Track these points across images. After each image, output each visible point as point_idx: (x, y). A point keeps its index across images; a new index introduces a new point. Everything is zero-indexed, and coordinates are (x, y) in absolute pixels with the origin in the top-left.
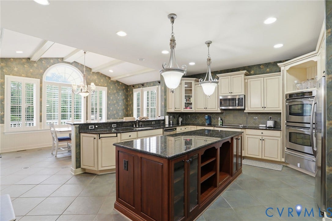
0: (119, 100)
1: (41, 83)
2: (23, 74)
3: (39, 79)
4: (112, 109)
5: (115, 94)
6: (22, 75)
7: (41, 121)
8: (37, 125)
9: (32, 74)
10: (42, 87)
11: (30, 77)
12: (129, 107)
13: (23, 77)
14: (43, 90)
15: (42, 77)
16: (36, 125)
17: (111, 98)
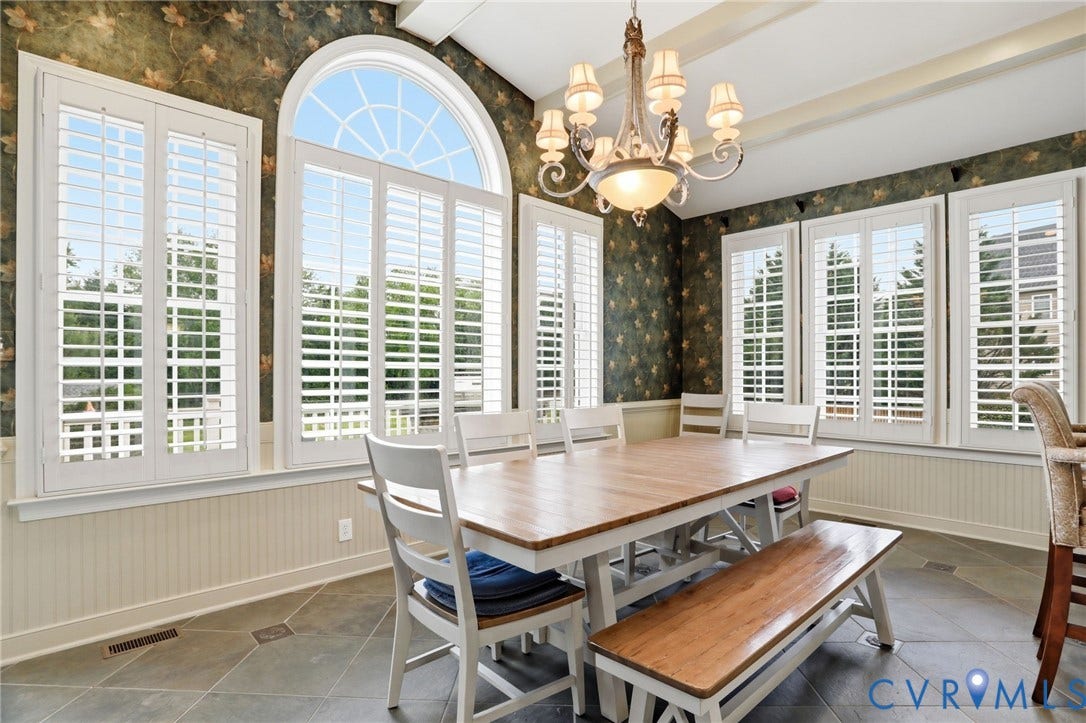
0: (648, 295)
1: (269, 148)
2: (154, 69)
3: (252, 114)
4: (625, 341)
5: (632, 261)
6: (144, 75)
7: (266, 415)
8: (242, 440)
9: (210, 77)
10: (273, 177)
11: (201, 99)
12: (692, 333)
13: (157, 86)
14: (279, 198)
15: (275, 109)
16: (238, 441)
17: (619, 280)
